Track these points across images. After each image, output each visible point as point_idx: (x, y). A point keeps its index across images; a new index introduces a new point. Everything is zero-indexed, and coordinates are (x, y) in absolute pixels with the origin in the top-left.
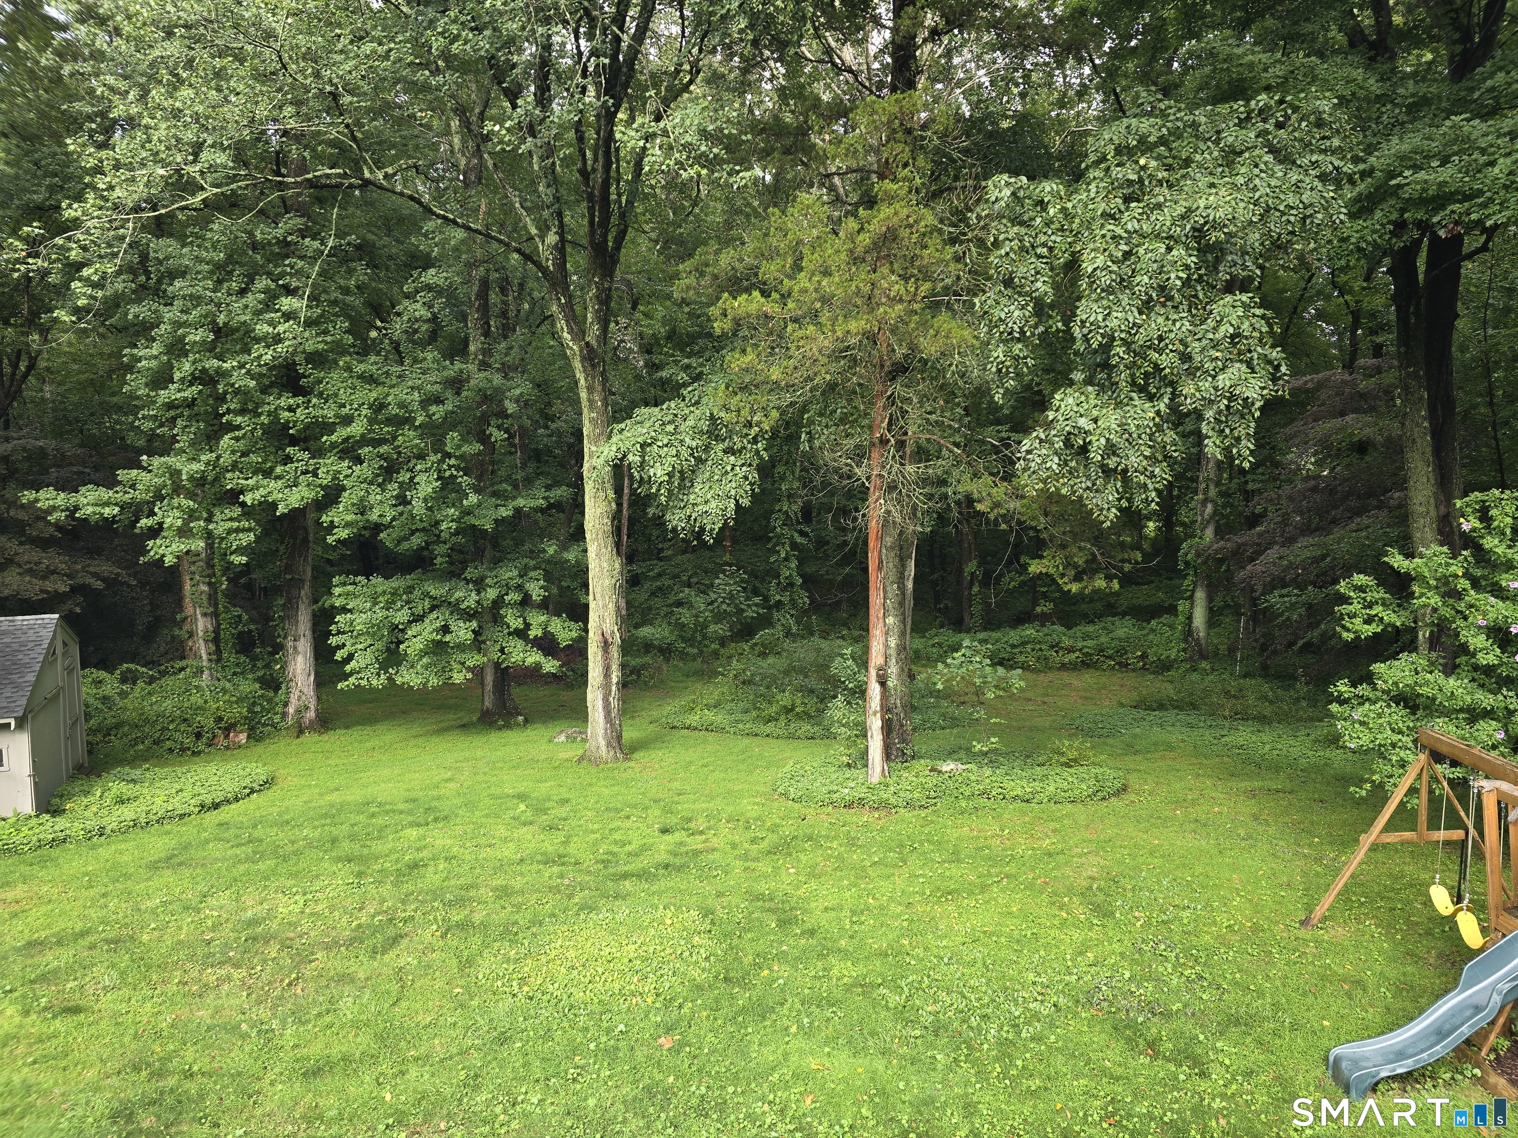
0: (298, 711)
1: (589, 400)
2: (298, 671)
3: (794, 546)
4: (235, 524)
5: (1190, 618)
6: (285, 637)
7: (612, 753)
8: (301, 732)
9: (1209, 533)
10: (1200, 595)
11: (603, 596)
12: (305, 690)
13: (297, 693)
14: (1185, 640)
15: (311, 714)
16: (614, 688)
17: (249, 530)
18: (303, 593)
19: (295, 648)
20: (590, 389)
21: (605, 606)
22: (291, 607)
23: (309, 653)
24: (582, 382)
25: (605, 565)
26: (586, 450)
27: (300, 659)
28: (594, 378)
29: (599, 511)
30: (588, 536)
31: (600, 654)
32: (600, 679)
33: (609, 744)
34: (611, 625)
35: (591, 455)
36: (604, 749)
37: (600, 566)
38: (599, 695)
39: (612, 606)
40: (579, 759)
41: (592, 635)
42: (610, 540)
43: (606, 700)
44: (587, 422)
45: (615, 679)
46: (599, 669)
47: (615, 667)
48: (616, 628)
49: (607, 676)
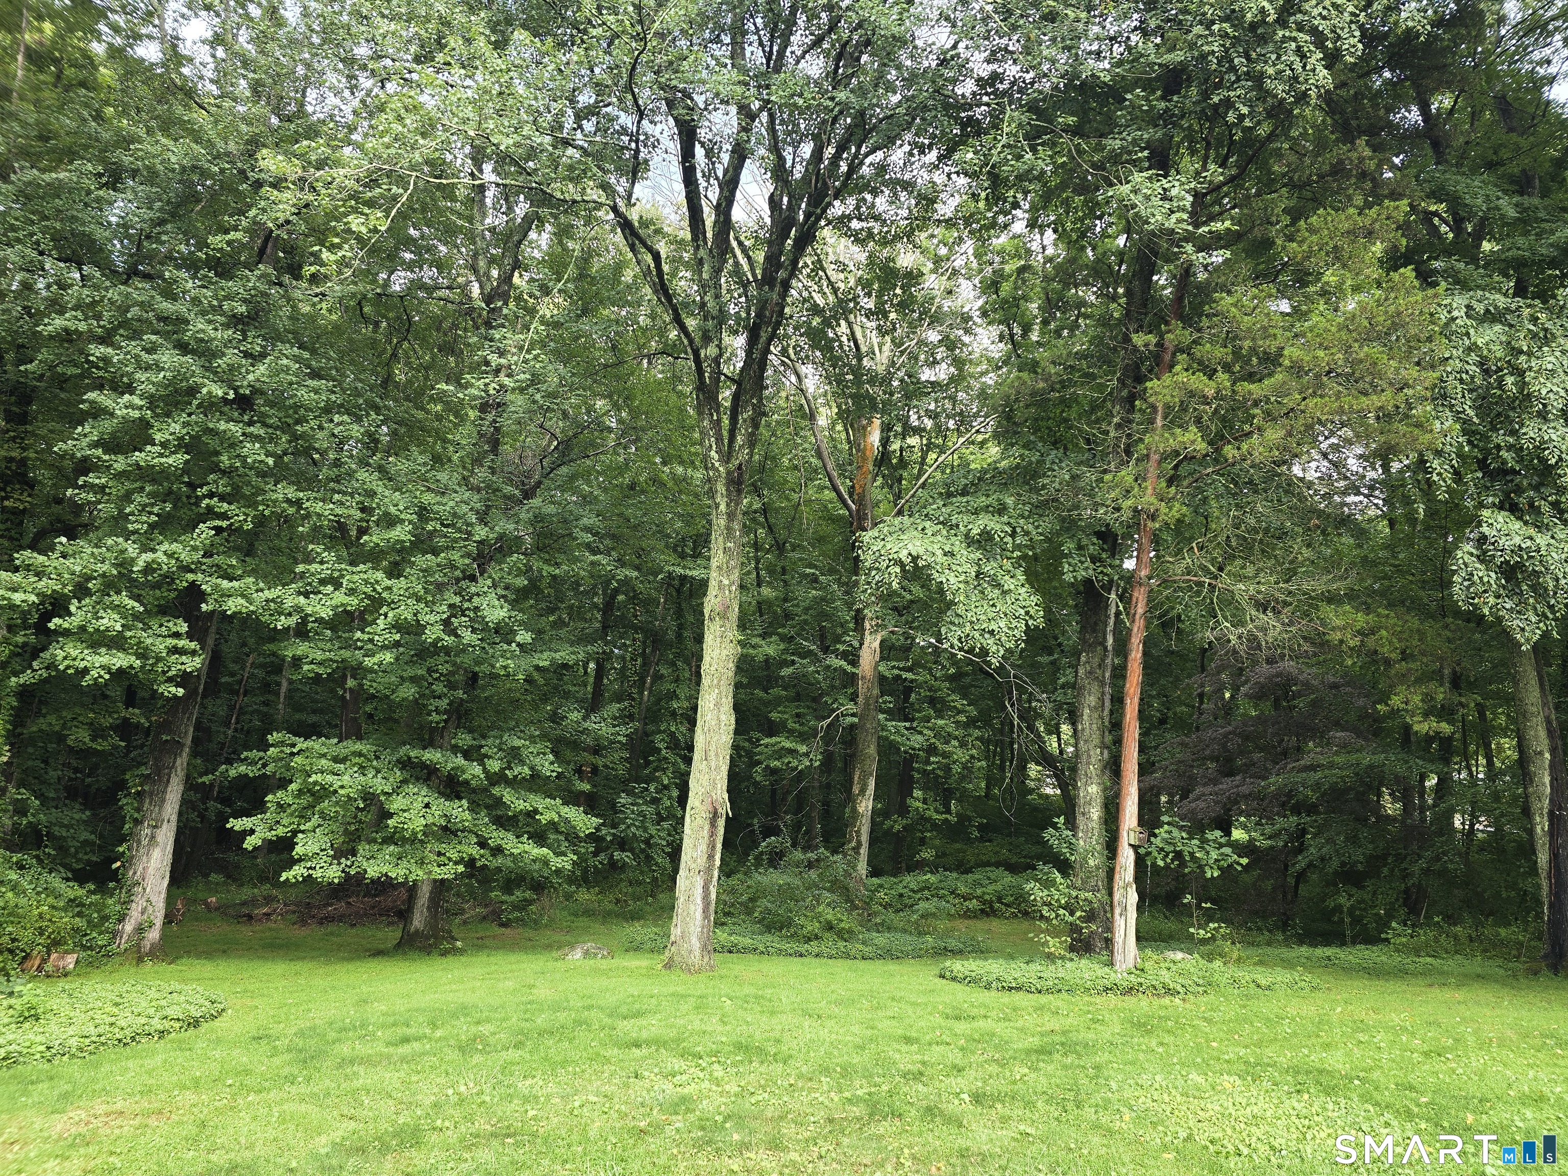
0: (140, 930)
1: (728, 528)
2: (151, 871)
6: (137, 822)
7: (706, 959)
8: (140, 960)
11: (717, 755)
12: (154, 899)
13: (143, 903)
15: (154, 935)
16: (716, 873)
18: (179, 761)
19: (153, 837)
20: (731, 516)
21: (718, 768)
22: (159, 778)
23: (170, 848)
24: (723, 507)
27: (156, 854)
29: (725, 652)
30: (706, 681)
31: (707, 827)
32: (702, 861)
33: (704, 948)
34: (721, 794)
35: (721, 587)
36: (697, 953)
37: (719, 719)
38: (699, 882)
39: (725, 769)
40: (665, 966)
41: (697, 803)
42: (731, 688)
43: (706, 888)
44: (720, 552)
45: (718, 863)
46: (703, 847)
47: (719, 846)
48: (726, 796)
49: (711, 857)
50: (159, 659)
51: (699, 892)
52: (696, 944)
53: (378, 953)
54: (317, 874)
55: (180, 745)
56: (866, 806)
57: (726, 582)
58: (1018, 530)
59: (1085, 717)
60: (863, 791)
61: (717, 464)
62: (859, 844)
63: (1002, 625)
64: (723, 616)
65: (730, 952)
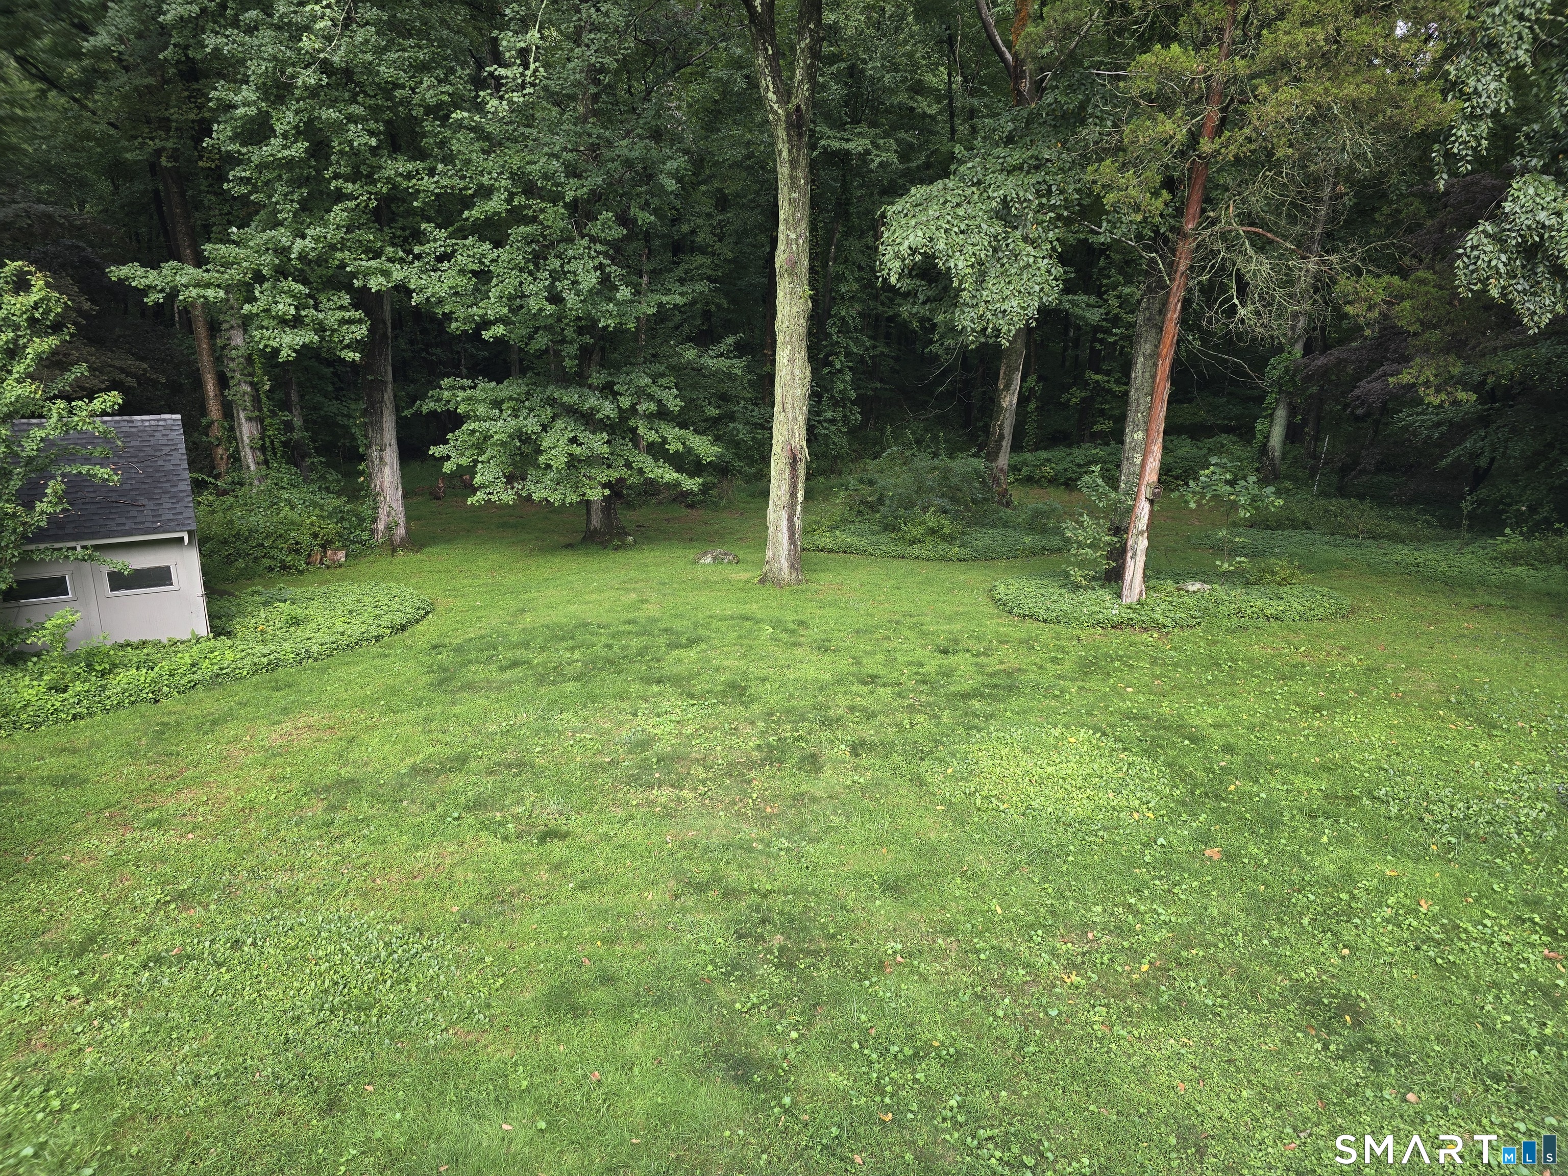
0: (389, 528)
1: (792, 177)
2: (386, 484)
3: (848, 354)
4: (347, 315)
5: (1267, 437)
6: (368, 447)
7: (794, 575)
8: (394, 550)
9: (1298, 350)
10: (1281, 414)
11: (793, 407)
12: (394, 505)
13: (386, 508)
14: (1259, 460)
15: (401, 531)
16: (799, 508)
17: (360, 321)
18: (386, 396)
19: (381, 459)
20: (794, 164)
21: (795, 418)
22: (373, 411)
23: (396, 465)
24: (785, 154)
25: (797, 372)
26: (781, 237)
27: (387, 471)
28: (799, 150)
29: (795, 309)
30: (780, 338)
31: (787, 471)
32: (786, 498)
33: (792, 566)
34: (799, 439)
35: (789, 243)
36: (786, 570)
37: (793, 373)
38: (784, 515)
39: (801, 419)
40: (760, 581)
41: (779, 451)
42: (804, 344)
43: (790, 520)
44: (786, 204)
45: (800, 498)
46: (785, 487)
47: (801, 485)
48: (804, 444)
49: (793, 495)
50: (334, 331)
51: (784, 524)
52: (785, 564)
53: (569, 546)
54: (494, 498)
55: (385, 383)
56: (1009, 401)
57: (793, 236)
58: (1054, 188)
59: (1139, 366)
60: (1007, 386)
61: (776, 107)
62: (1002, 437)
63: (1015, 304)
64: (792, 273)
65: (845, 552)
